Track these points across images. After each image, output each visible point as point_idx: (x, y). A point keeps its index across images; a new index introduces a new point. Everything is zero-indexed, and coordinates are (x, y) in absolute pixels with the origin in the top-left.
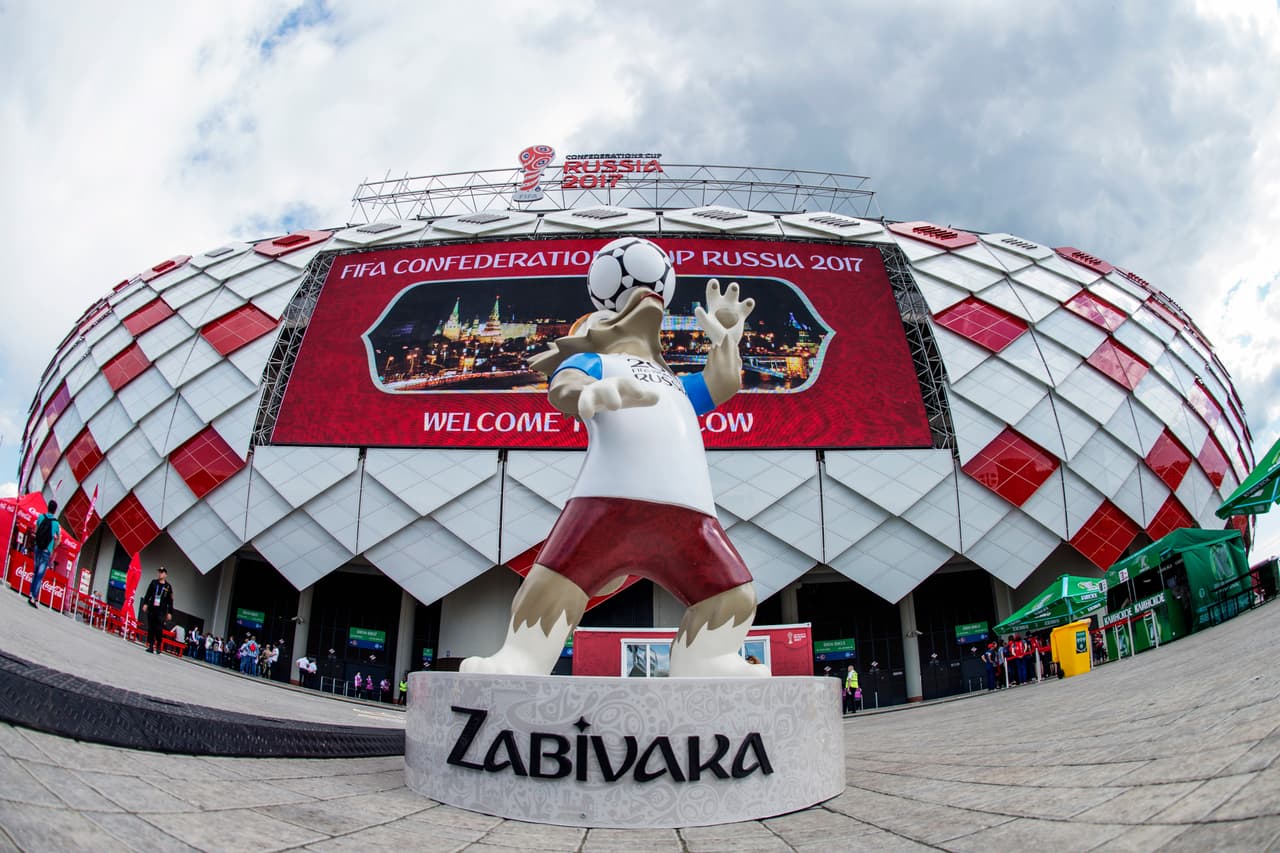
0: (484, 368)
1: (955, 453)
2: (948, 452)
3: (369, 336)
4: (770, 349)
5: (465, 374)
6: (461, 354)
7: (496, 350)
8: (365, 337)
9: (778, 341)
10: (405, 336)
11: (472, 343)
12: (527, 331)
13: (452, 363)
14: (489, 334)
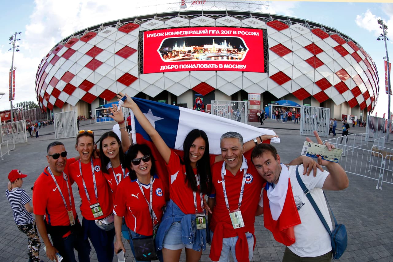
0: (184, 56)
1: (268, 74)
2: (267, 74)
3: (159, 50)
4: (236, 52)
5: (181, 58)
6: (179, 54)
7: (186, 53)
8: (158, 51)
9: (238, 51)
10: (166, 50)
11: (181, 51)
12: (191, 48)
13: (177, 55)
14: (184, 49)
